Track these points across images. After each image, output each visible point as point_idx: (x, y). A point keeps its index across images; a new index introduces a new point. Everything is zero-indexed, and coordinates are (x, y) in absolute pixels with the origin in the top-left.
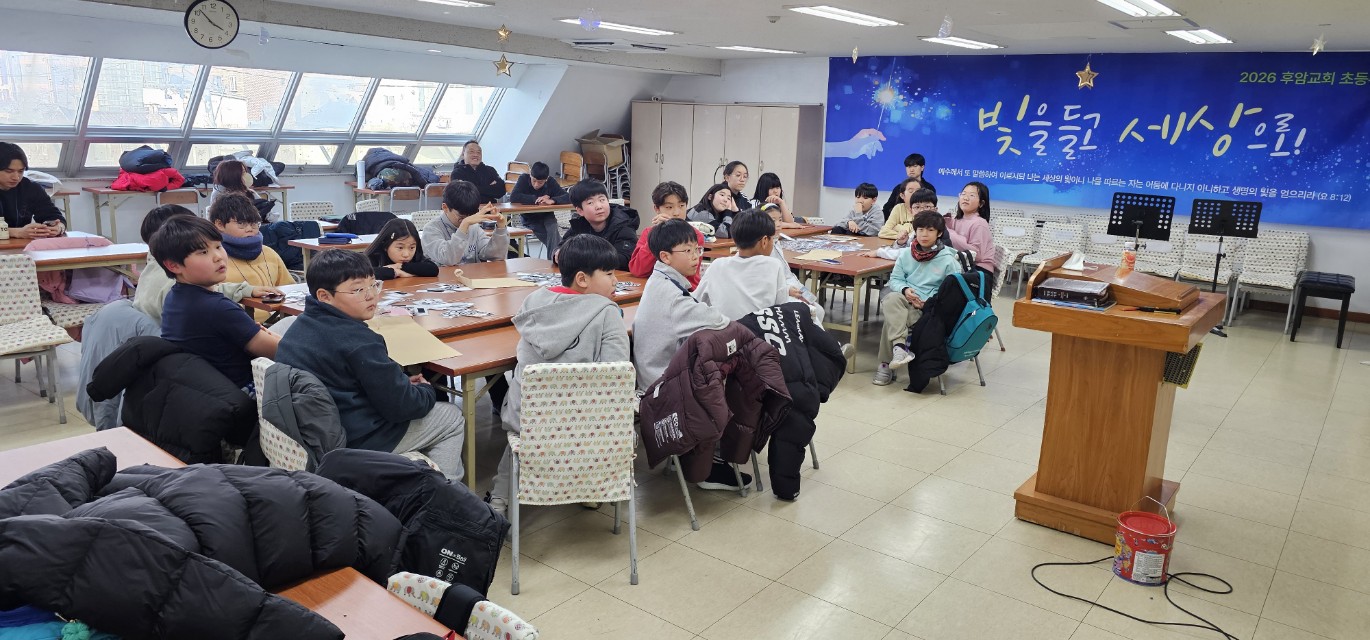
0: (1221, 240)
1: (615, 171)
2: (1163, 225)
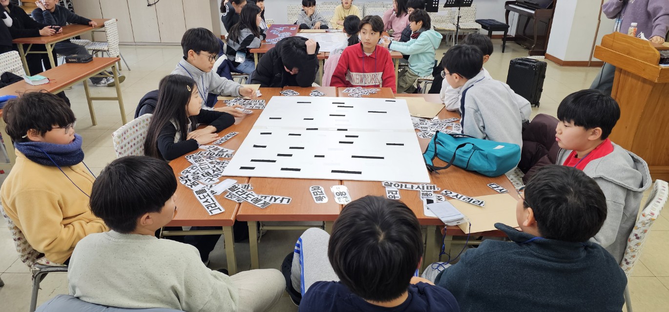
0: (459, 9)
2: (435, 4)
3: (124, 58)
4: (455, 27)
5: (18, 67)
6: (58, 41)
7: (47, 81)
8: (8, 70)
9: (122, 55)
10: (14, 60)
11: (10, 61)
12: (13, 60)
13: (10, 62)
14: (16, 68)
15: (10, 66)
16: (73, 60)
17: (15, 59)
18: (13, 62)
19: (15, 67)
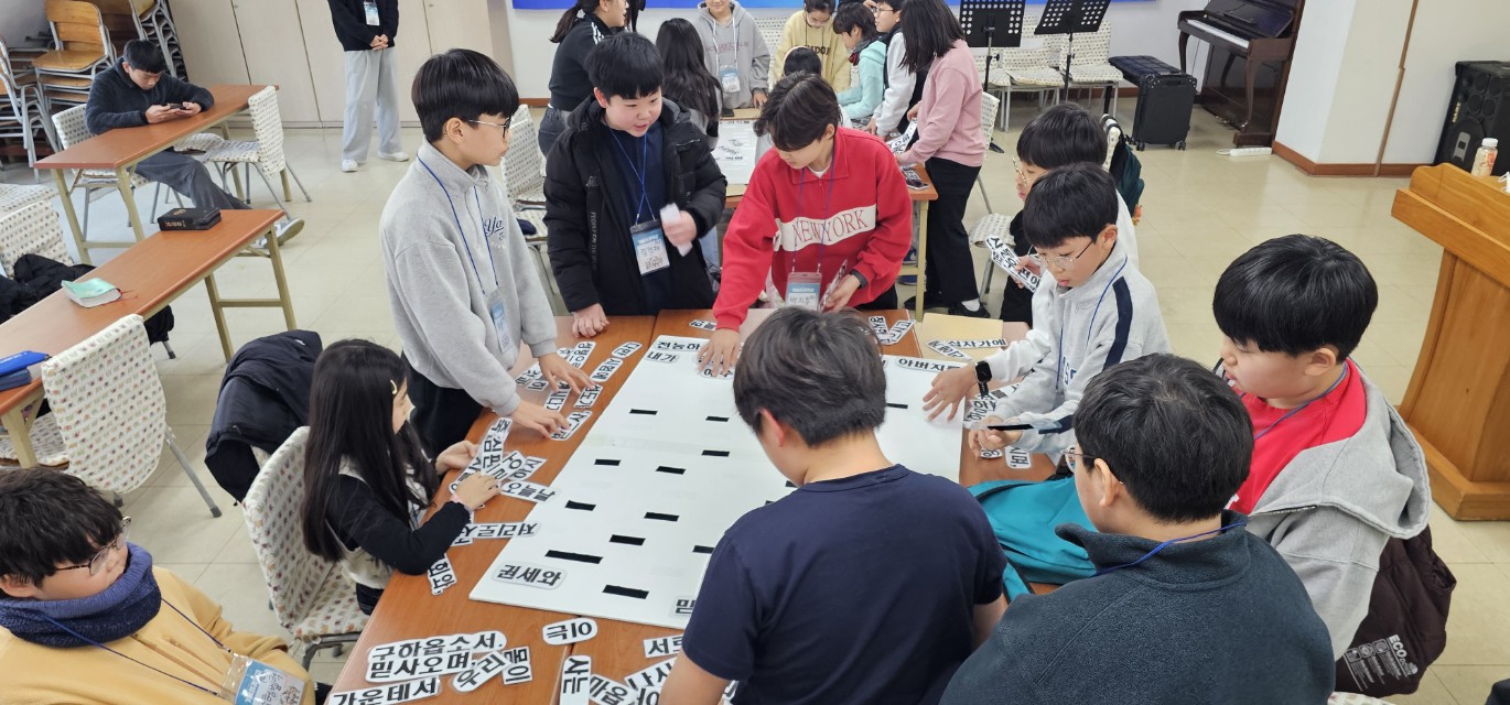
0: (1071, 39)
1: (150, 21)
2: (1014, 28)
3: (296, 173)
4: (1061, 78)
5: (53, 238)
6: (144, 158)
7: (116, 295)
8: (28, 250)
9: (292, 167)
10: (43, 224)
11: (34, 227)
12: (40, 224)
13: (33, 229)
14: (48, 241)
15: (32, 238)
16: (175, 224)
17: (45, 221)
18: (42, 228)
19: (44, 240)
